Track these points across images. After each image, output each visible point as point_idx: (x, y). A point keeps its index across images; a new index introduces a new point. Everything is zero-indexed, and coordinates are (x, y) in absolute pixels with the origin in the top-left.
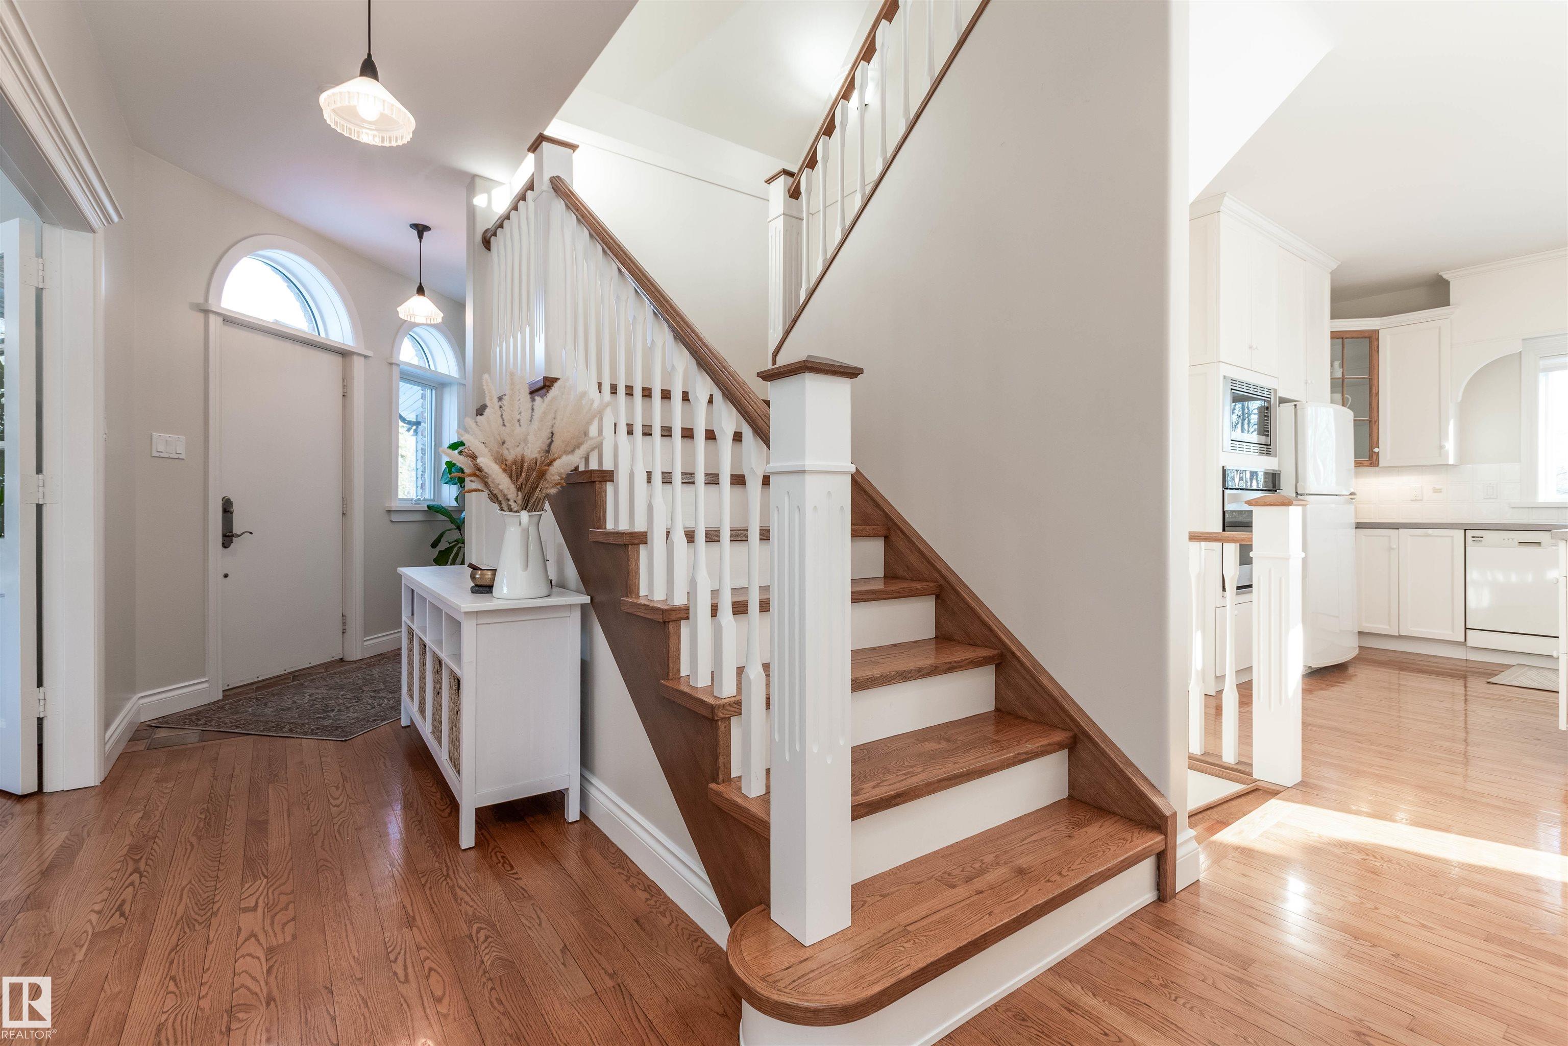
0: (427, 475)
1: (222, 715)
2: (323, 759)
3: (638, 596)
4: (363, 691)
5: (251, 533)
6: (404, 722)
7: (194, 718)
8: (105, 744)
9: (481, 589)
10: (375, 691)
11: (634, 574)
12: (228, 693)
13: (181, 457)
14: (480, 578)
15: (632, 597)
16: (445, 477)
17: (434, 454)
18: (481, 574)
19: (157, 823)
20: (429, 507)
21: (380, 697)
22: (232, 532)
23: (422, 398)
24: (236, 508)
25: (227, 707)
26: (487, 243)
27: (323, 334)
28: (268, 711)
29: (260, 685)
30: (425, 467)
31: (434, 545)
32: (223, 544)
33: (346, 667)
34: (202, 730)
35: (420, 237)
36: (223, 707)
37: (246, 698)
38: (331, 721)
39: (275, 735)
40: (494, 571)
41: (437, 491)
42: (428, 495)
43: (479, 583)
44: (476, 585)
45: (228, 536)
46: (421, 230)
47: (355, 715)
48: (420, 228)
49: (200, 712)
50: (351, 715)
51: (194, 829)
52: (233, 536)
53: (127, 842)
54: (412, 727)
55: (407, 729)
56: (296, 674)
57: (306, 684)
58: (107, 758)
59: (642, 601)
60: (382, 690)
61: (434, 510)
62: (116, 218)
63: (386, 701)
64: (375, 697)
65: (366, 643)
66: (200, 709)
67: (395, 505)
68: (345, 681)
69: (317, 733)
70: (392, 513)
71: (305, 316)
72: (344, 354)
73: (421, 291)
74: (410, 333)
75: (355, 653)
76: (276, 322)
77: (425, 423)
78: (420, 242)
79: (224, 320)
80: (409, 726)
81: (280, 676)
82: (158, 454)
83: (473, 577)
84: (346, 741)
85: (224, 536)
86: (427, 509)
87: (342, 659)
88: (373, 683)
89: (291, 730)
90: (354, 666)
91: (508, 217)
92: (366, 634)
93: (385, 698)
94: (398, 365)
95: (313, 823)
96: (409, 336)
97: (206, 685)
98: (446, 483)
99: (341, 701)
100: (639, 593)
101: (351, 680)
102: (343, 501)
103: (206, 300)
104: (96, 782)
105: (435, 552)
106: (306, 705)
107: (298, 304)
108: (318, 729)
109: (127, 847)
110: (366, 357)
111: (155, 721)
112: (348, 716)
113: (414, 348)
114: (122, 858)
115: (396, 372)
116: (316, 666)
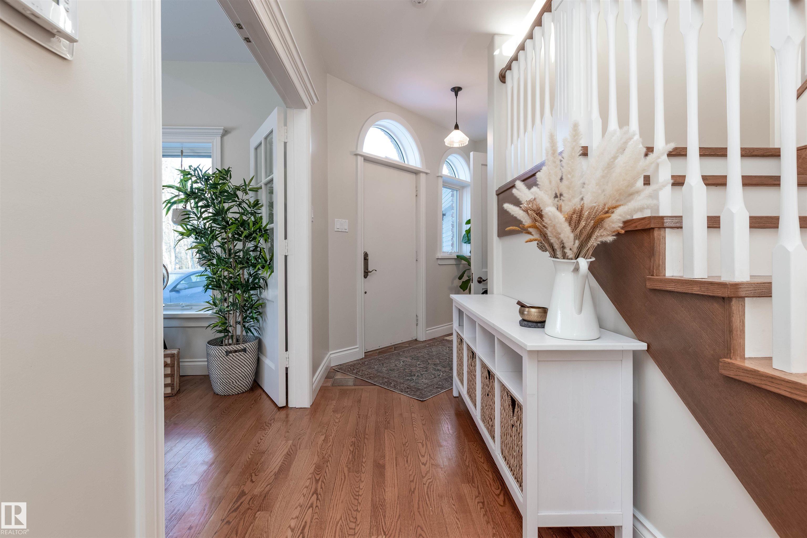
0: (455, 239)
1: (363, 368)
2: (413, 415)
3: (743, 358)
4: (429, 363)
5: (376, 271)
6: (455, 394)
7: (352, 368)
8: (313, 384)
9: (530, 324)
10: (435, 364)
11: (739, 332)
12: (367, 354)
13: (347, 231)
14: (528, 314)
15: (736, 359)
16: (464, 239)
17: (459, 228)
18: (528, 312)
19: (330, 447)
20: (457, 256)
21: (438, 370)
22: (368, 270)
23: (452, 196)
24: (370, 258)
25: (366, 363)
26: (503, 78)
27: (406, 162)
28: (384, 369)
29: (380, 351)
30: (454, 234)
31: (460, 278)
32: (364, 276)
33: (419, 345)
34: (355, 377)
35: (456, 95)
36: (364, 363)
37: (374, 359)
38: (414, 384)
39: (387, 388)
40: (544, 311)
41: (460, 247)
42: (455, 250)
43: (526, 318)
44: (524, 320)
45: (366, 272)
46: (457, 90)
47: (426, 381)
48: (456, 89)
49: (355, 364)
50: (424, 380)
51: (347, 460)
52: (368, 272)
53: (315, 462)
54: (459, 398)
55: (457, 399)
56: (396, 346)
57: (401, 353)
58: (314, 392)
59: (748, 365)
60: (438, 364)
61: (460, 258)
62: (316, 101)
63: (442, 374)
64: (435, 369)
65: (427, 332)
66: (355, 362)
67: (440, 255)
68: (419, 355)
69: (407, 392)
70: (439, 260)
71: (398, 156)
72: (416, 172)
73: (457, 127)
74: (447, 160)
75: (422, 337)
76: (386, 158)
77: (454, 210)
78: (456, 98)
79: (364, 159)
80: (457, 397)
81: (389, 346)
82: (337, 230)
83: (521, 313)
84: (423, 401)
85: (365, 272)
86: (456, 257)
87: (416, 339)
88: (433, 359)
89: (395, 386)
90: (423, 344)
91: (516, 58)
92: (427, 327)
93: (441, 370)
94: (441, 177)
95: (411, 479)
96: (446, 162)
97: (357, 350)
98: (465, 243)
99: (418, 369)
100: (744, 355)
101: (422, 354)
102: (416, 253)
103: (357, 149)
104: (309, 405)
105: (459, 283)
106: (402, 368)
107: (395, 150)
108: (408, 388)
109: (314, 465)
110: (427, 173)
111: (336, 367)
112: (422, 382)
113: (447, 169)
114: (310, 476)
115: (440, 181)
116: (405, 342)
